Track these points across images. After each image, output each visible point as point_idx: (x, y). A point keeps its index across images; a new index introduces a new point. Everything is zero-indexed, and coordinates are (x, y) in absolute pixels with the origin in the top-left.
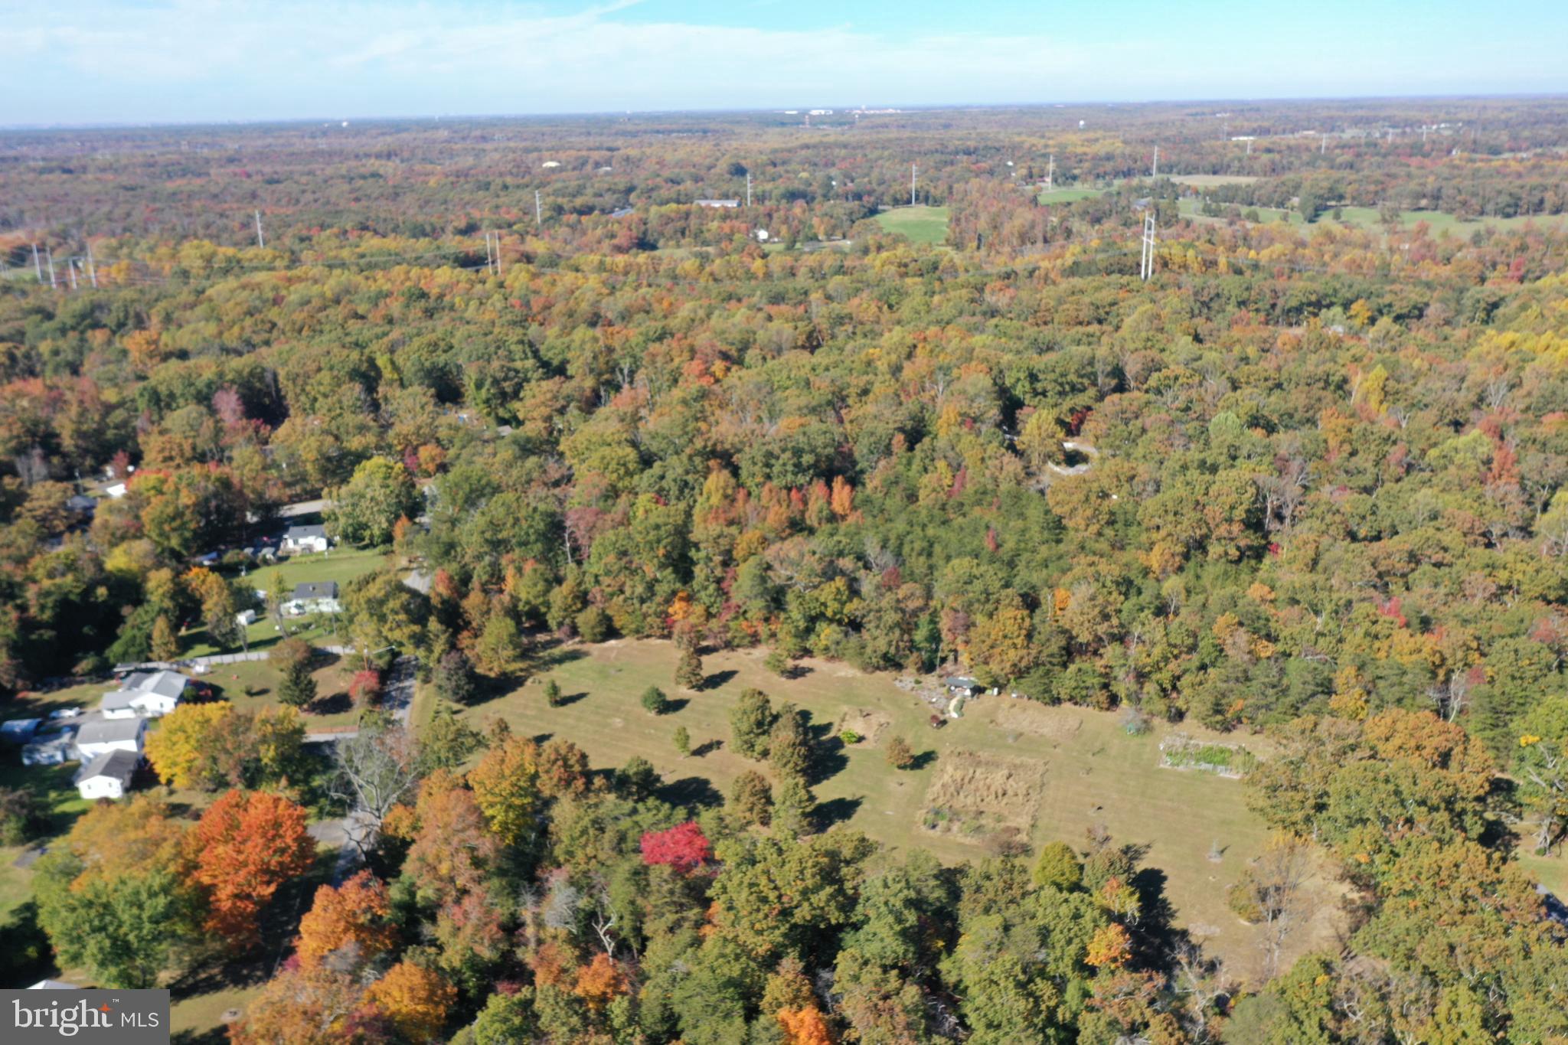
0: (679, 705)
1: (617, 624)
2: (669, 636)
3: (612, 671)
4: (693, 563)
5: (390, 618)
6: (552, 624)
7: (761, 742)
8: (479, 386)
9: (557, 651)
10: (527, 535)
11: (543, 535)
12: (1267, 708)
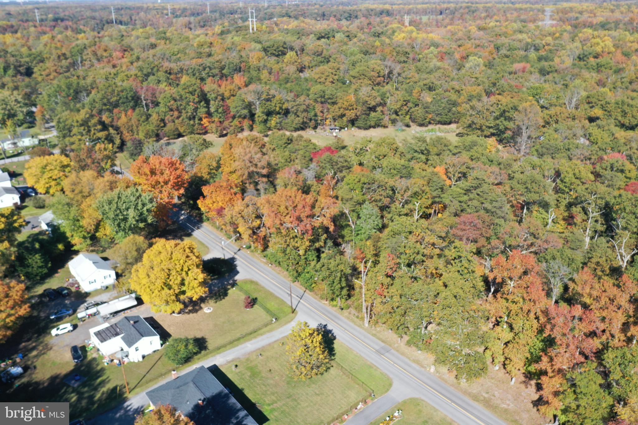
1: (181, 130)
2: (206, 132)
4: (209, 101)
5: (92, 129)
10: (127, 98)
11: (133, 98)
12: (441, 114)
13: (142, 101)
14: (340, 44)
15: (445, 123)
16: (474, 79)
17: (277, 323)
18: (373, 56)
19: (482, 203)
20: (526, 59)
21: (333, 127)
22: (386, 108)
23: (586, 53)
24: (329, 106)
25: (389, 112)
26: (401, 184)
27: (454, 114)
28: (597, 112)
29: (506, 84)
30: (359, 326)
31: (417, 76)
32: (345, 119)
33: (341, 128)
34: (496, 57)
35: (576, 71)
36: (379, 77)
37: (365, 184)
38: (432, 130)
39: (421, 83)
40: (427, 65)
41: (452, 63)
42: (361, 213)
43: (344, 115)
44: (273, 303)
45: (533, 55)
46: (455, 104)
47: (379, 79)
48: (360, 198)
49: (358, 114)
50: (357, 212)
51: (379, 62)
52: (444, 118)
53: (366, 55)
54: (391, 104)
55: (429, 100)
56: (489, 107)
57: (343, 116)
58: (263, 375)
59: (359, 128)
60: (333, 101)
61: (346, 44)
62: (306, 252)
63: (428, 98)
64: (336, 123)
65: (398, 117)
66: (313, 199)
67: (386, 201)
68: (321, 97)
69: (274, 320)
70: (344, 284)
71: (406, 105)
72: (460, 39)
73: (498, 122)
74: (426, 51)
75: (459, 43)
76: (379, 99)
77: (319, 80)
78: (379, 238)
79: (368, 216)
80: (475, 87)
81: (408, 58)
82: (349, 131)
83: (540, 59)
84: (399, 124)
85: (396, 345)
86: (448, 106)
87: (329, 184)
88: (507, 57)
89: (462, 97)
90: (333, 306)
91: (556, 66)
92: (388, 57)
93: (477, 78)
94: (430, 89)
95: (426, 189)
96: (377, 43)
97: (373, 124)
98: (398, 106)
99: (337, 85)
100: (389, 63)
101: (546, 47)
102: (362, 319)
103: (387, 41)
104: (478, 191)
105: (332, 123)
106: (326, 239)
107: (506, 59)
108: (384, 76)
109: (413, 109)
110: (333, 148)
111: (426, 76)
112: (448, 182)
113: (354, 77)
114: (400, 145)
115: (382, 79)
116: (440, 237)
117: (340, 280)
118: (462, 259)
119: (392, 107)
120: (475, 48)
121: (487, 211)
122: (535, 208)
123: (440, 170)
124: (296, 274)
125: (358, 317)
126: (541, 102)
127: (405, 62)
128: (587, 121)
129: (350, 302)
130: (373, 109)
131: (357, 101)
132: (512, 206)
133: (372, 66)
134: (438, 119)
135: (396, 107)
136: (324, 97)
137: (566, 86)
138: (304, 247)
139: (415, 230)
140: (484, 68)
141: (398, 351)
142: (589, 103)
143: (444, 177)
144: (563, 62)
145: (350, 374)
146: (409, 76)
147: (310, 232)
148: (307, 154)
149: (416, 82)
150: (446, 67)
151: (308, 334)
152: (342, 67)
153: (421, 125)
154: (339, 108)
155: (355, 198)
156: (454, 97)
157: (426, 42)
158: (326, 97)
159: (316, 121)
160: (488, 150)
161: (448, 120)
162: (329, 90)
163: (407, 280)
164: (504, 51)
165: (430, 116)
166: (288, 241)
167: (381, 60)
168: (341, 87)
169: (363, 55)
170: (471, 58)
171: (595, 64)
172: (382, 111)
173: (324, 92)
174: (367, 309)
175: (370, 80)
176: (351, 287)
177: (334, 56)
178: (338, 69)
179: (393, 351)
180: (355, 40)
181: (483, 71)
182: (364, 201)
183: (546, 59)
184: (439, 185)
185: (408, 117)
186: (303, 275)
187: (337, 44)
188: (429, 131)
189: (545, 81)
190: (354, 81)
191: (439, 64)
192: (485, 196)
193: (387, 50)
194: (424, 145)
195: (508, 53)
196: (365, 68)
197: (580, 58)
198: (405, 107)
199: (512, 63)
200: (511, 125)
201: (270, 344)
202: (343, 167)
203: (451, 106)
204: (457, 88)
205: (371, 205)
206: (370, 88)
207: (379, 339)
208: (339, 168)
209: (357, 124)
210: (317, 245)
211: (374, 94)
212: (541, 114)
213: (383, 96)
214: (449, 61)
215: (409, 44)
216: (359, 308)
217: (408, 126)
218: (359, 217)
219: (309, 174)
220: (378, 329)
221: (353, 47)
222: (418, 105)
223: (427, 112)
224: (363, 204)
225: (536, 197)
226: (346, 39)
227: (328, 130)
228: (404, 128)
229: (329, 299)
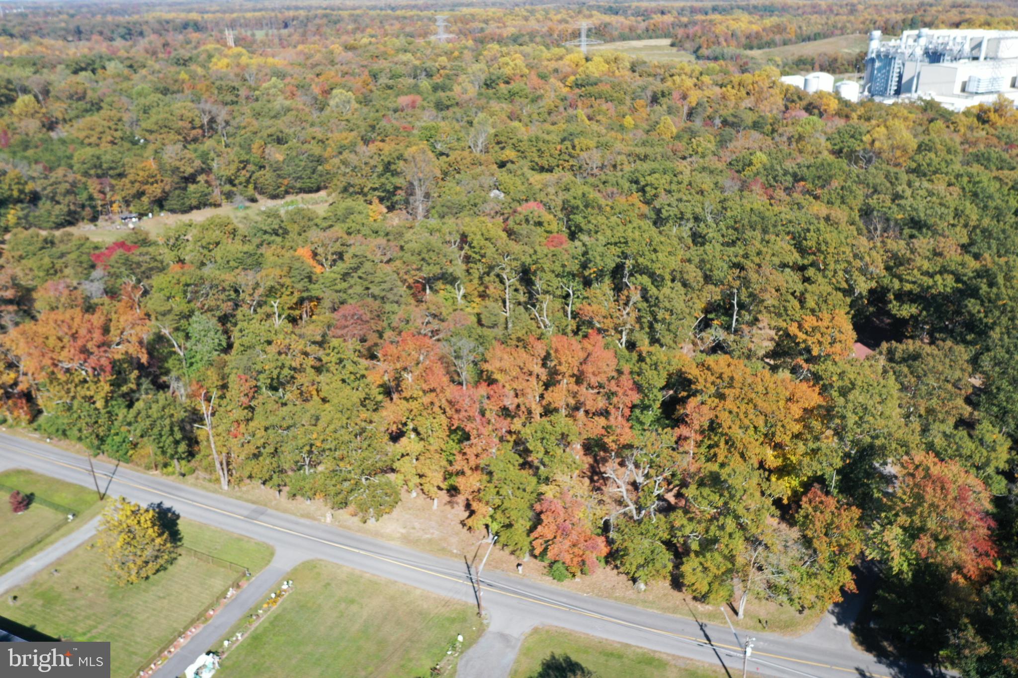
12: (300, 178)
14: (117, 80)
15: (310, 191)
16: (344, 123)
17: (77, 520)
18: (178, 96)
19: (368, 289)
20: (415, 89)
21: (126, 214)
22: (212, 177)
23: (494, 77)
24: (113, 182)
25: (218, 182)
26: (245, 279)
27: (321, 176)
28: (509, 154)
29: (388, 126)
30: (215, 491)
31: (255, 122)
32: (145, 199)
33: (141, 216)
34: (374, 88)
35: (483, 101)
36: (194, 128)
37: (188, 285)
38: (292, 202)
39: (265, 133)
40: (270, 106)
41: (308, 100)
42: (190, 329)
43: (143, 193)
44: (64, 495)
45: (425, 84)
46: (320, 160)
47: (194, 132)
48: (184, 307)
49: (167, 188)
50: (184, 330)
51: (190, 104)
52: (308, 184)
53: (165, 95)
54: (219, 168)
55: (280, 157)
56: (368, 160)
57: (140, 194)
58: (67, 597)
59: (173, 211)
60: (118, 171)
61: (128, 79)
62: (107, 402)
63: (277, 154)
64: (131, 208)
65: (234, 189)
66: (103, 318)
67: (227, 307)
68: (95, 166)
69: (70, 517)
70: (178, 436)
71: (244, 168)
72: (317, 65)
73: (383, 180)
74: (265, 85)
75: (318, 70)
76: (198, 163)
77: (87, 141)
78: (226, 362)
79: (203, 333)
80: (345, 134)
81: (237, 96)
82: (156, 218)
83: (435, 88)
84: (239, 198)
85: (274, 503)
86: (311, 165)
87: (130, 298)
88: (390, 88)
89: (329, 149)
90: (168, 474)
91: (457, 97)
92: (204, 97)
93: (347, 120)
94: (280, 141)
95: (287, 281)
96: (183, 76)
97: (194, 202)
98: (232, 172)
99: (122, 146)
100: (208, 107)
101: (442, 71)
102: (218, 480)
103: (200, 71)
104: (360, 273)
105: (124, 208)
106: (139, 378)
107: (389, 91)
108: (202, 127)
109: (257, 174)
110: (128, 243)
111: (270, 122)
112: (318, 269)
113: (151, 132)
114: (241, 226)
115: (200, 131)
116: (314, 343)
117: (172, 430)
118: (345, 362)
119: (222, 173)
120: (343, 76)
121: (375, 297)
122: (440, 285)
123: (304, 252)
124: (96, 442)
125: (210, 481)
126: (439, 147)
127: (233, 103)
128: (495, 166)
129: (194, 463)
130: (191, 179)
131: (161, 168)
132: (410, 287)
133: (178, 112)
134: (298, 185)
135: (230, 172)
136: (100, 166)
137: (470, 123)
138: (103, 394)
139: (274, 338)
140: (357, 106)
141: (277, 509)
142: (498, 143)
143: (311, 262)
144: (465, 91)
145: (211, 558)
146: (242, 124)
147: (108, 369)
148: (84, 258)
149: (255, 133)
150: (301, 106)
151: (129, 513)
152: (126, 117)
153: (274, 197)
154: (132, 183)
155: (177, 309)
156: (317, 150)
157: (265, 71)
158: (105, 166)
159: (94, 207)
160: (371, 219)
161: (315, 186)
162: (108, 153)
163: (271, 406)
164: (383, 80)
165: (286, 182)
166: (73, 389)
167: (193, 101)
168: (129, 150)
169: (160, 96)
170: (335, 92)
171: (506, 92)
172: (207, 182)
173: (98, 158)
174: (221, 464)
175: (180, 134)
176: (193, 442)
177: (108, 100)
178: (120, 120)
179: (270, 511)
180: (144, 72)
181: (356, 110)
182: (191, 313)
183: (444, 88)
184: (304, 273)
185: (251, 186)
186: (109, 440)
187: (110, 81)
188: (288, 204)
189: (443, 118)
190: (151, 137)
191: (287, 103)
192: (370, 278)
193: (201, 86)
194: (277, 221)
195: (391, 82)
196: (168, 115)
197: (488, 86)
198: (244, 172)
199: (397, 96)
200: (399, 181)
201: (70, 553)
202: (151, 269)
203: (315, 164)
204: (319, 136)
205: (204, 317)
206: (179, 146)
207: (247, 501)
208: (144, 272)
209: (167, 204)
210: (124, 389)
211: (188, 156)
212: (437, 162)
213: (204, 157)
214: (304, 98)
215: (237, 75)
216: (210, 469)
217: (253, 200)
218: (187, 337)
219: (94, 288)
220: (244, 489)
221: (141, 82)
222: (264, 167)
223: (279, 176)
224: (190, 316)
225: (436, 270)
226: (126, 71)
227: (119, 221)
228: (248, 204)
229: (160, 466)
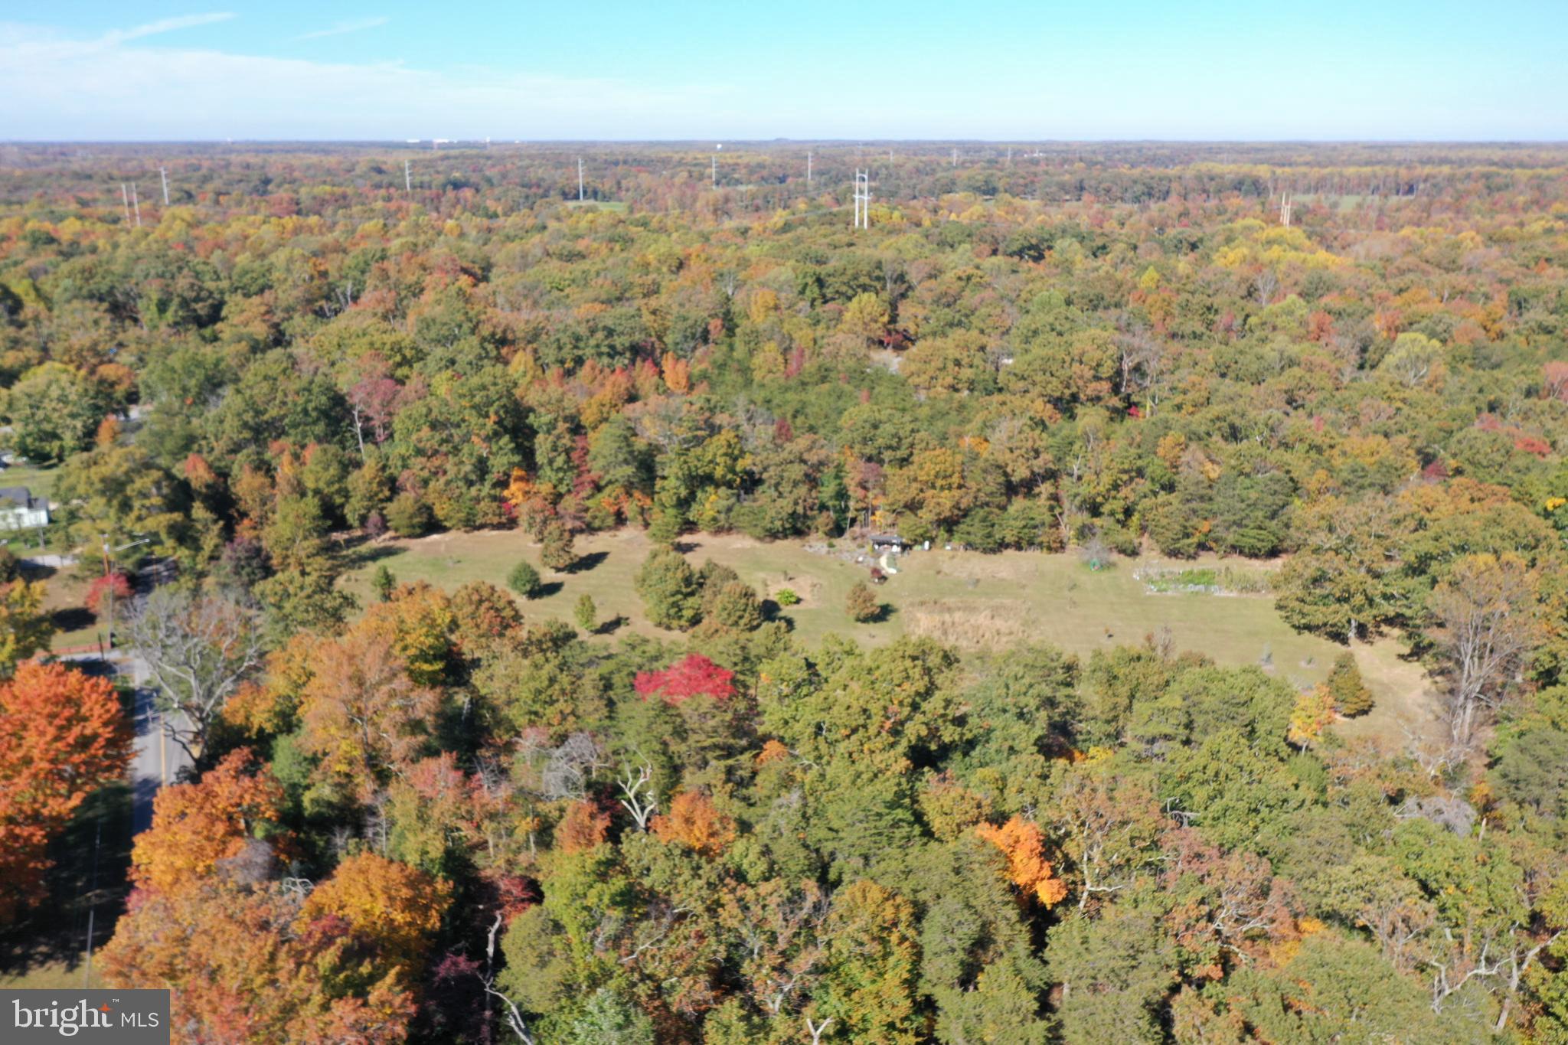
0: (553, 588)
1: (439, 512)
2: (511, 523)
3: (450, 563)
4: (533, 433)
5: (137, 504)
6: (351, 518)
7: (690, 605)
8: (162, 307)
9: (364, 548)
10: (305, 412)
11: (324, 414)
12: (1239, 524)
13: (352, 424)
15: (1254, 553)
18: (1109, 314)
21: (886, 534)
27: (1285, 527)
32: (923, 515)
38: (1203, 574)
40: (1258, 350)
41: (1349, 345)
43: (922, 503)
49: (966, 502)
51: (1108, 334)
52: (1251, 537)
54: (1082, 476)
55: (1213, 471)
57: (917, 504)
59: (970, 545)
60: (898, 454)
63: (1209, 463)
65: (1096, 522)
71: (1127, 484)
81: (1209, 324)
82: (937, 551)
84: (1099, 542)
88: (1546, 330)
94: (1230, 434)
96: (1151, 274)
97: (1013, 535)
98: (1101, 489)
103: (1183, 268)
105: (889, 524)
107: (1539, 339)
108: (1111, 379)
109: (1152, 500)
115: (1106, 386)
127: (1194, 337)
130: (1025, 487)
133: (1080, 348)
134: (1231, 538)
152: (992, 345)
153: (1174, 552)
154: (912, 481)
156: (1299, 467)
157: (1297, 276)
158: (880, 441)
159: (842, 511)
161: (1266, 545)
162: (893, 421)
164: (1538, 314)
165: (1205, 526)
167: (1123, 327)
169: (1073, 310)
172: (1053, 497)
173: (874, 426)
177: (982, 311)
178: (981, 350)
191: (1299, 349)
195: (1552, 319)
196: (1057, 351)
198: (1125, 492)
199: (1554, 354)
209: (962, 532)
215: (1242, 281)
217: (1130, 551)
222: (1171, 488)
223: (1195, 512)
227: (869, 546)
228: (1115, 557)
